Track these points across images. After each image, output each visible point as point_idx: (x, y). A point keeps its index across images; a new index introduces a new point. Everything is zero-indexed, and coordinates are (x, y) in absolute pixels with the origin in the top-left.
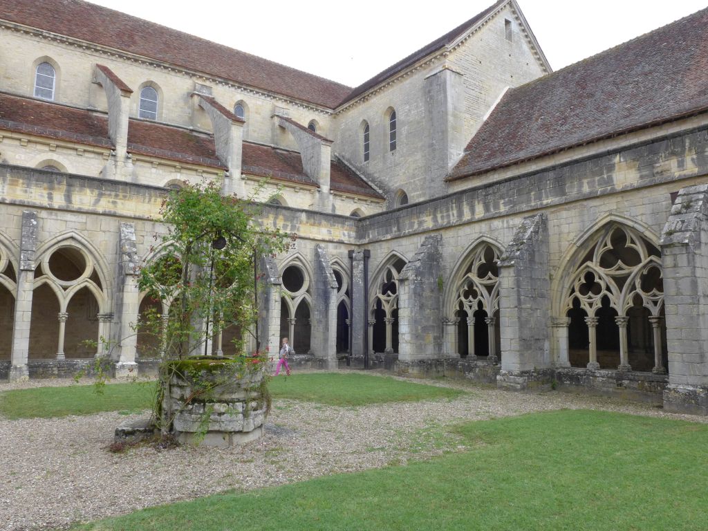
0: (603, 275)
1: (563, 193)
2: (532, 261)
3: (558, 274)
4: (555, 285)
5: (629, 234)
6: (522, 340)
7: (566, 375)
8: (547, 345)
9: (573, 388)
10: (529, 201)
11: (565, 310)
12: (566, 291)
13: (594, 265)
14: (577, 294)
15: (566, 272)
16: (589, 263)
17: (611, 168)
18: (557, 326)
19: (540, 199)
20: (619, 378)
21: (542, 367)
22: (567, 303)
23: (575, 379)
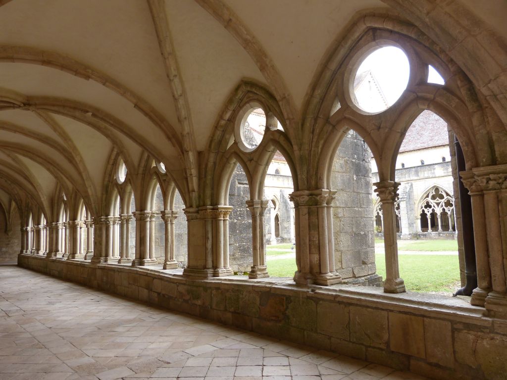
0: (433, 203)
1: (418, 176)
2: (410, 198)
3: (417, 202)
4: (416, 206)
5: (440, 190)
6: (409, 224)
7: (422, 234)
8: (415, 225)
9: (424, 238)
10: (405, 178)
11: (420, 214)
12: (420, 207)
13: (429, 199)
14: (424, 208)
15: (420, 202)
16: (427, 198)
17: (434, 169)
18: (417, 219)
19: (409, 177)
20: (439, 234)
21: (414, 232)
22: (420, 212)
23: (425, 235)
